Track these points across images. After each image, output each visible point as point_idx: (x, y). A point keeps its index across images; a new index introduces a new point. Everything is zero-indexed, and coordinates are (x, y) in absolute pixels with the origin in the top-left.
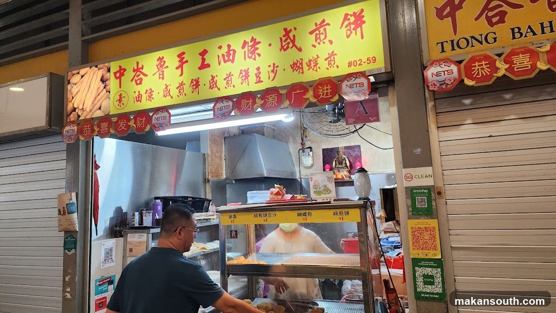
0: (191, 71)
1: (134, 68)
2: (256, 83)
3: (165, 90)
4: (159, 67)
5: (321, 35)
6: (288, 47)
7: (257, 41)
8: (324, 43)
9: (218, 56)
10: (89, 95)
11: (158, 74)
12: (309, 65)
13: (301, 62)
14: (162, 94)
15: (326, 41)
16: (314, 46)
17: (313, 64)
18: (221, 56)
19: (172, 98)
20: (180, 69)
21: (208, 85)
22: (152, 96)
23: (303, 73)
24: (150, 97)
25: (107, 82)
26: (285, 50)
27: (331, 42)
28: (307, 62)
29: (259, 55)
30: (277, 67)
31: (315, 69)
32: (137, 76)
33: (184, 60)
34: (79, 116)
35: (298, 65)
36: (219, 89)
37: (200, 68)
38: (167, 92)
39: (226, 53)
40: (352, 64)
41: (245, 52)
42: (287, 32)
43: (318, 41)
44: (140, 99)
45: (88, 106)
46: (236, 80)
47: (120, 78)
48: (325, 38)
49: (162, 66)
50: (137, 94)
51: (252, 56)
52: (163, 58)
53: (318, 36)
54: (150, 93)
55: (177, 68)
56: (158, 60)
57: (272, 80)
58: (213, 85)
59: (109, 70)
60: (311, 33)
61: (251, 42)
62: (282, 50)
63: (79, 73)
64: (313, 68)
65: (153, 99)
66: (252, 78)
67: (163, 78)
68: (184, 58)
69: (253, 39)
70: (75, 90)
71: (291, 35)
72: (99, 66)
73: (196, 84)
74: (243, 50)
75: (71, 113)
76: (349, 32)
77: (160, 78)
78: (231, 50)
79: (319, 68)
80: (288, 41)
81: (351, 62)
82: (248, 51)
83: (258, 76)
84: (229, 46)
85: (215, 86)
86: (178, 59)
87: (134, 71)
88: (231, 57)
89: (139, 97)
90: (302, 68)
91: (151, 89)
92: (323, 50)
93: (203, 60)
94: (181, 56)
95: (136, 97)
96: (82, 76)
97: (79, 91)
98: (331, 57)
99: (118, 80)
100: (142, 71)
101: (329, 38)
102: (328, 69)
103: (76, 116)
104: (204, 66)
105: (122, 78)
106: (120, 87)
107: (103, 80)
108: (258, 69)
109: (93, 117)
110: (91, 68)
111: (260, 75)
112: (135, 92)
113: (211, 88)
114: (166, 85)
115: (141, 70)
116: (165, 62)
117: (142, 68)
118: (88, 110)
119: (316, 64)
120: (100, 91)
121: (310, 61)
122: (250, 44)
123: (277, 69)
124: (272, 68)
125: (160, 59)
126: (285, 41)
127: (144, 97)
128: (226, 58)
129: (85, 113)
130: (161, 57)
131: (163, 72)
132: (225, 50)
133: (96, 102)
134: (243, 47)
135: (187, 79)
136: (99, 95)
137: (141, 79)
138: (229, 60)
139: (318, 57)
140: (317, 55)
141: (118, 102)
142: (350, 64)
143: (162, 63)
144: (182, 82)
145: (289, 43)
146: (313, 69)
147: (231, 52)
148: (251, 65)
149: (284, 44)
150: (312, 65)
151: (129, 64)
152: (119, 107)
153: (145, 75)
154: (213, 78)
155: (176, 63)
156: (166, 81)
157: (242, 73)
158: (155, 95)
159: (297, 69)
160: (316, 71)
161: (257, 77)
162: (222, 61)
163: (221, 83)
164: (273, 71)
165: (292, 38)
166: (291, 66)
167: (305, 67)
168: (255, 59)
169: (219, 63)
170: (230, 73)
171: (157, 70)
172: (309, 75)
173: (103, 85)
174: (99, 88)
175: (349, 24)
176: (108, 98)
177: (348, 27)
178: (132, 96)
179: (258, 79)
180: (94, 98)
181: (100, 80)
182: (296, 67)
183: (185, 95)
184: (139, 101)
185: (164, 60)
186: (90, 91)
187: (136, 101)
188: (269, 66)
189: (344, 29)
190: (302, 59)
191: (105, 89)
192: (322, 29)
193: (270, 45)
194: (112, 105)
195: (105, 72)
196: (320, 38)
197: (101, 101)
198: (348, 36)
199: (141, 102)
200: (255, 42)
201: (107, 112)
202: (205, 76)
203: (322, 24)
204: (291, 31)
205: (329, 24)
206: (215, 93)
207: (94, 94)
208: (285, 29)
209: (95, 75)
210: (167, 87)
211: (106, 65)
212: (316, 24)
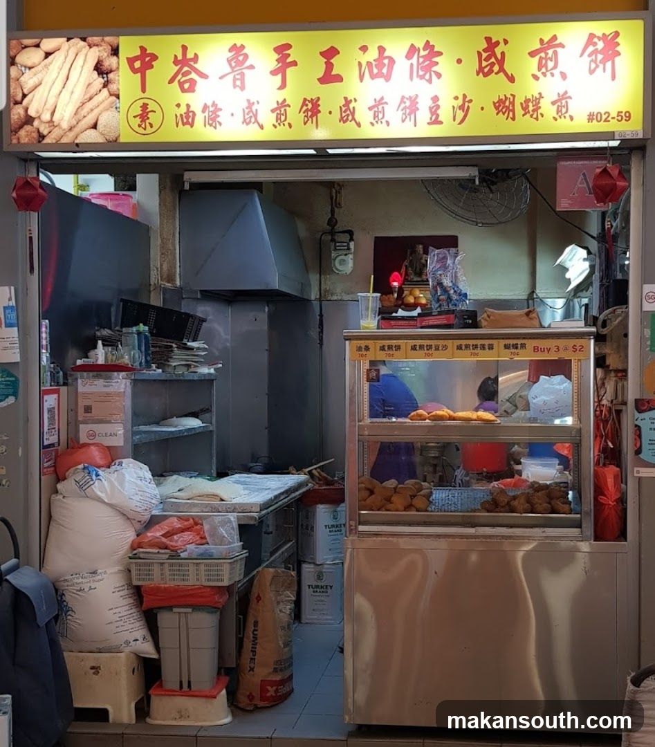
0: (303, 82)
1: (176, 56)
2: (429, 123)
3: (247, 111)
4: (233, 64)
5: (549, 62)
6: (491, 71)
7: (436, 50)
8: (552, 75)
9: (360, 64)
10: (65, 94)
11: (230, 77)
12: (525, 108)
13: (511, 100)
14: (239, 117)
15: (556, 72)
17: (532, 106)
18: (364, 64)
19: (262, 127)
20: (279, 77)
21: (337, 114)
22: (218, 119)
23: (513, 119)
24: (214, 120)
25: (111, 76)
26: (486, 75)
27: (564, 76)
28: (523, 102)
29: (439, 75)
30: (471, 101)
31: (535, 116)
32: (187, 73)
33: (289, 60)
34: (42, 136)
35: (507, 104)
36: (359, 125)
37: (323, 80)
38: (250, 116)
39: (374, 60)
40: (595, 117)
41: (412, 64)
42: (491, 45)
43: (544, 70)
44: (190, 120)
45: (65, 115)
46: (392, 112)
47: (142, 71)
48: (555, 67)
49: (240, 63)
50: (183, 110)
51: (425, 74)
52: (243, 47)
53: (544, 61)
54: (214, 113)
55: (274, 73)
56: (230, 50)
57: (459, 124)
58: (348, 115)
59: (115, 51)
60: (532, 54)
61: (425, 49)
62: (481, 74)
63: (37, 46)
64: (531, 113)
65: (220, 124)
66: (424, 115)
67: (242, 88)
68: (288, 55)
69: (428, 46)
71: (498, 51)
72: (89, 39)
73: (312, 109)
74: (409, 62)
75: (21, 128)
76: (593, 66)
77: (235, 86)
78: (387, 57)
79: (542, 115)
80: (492, 61)
81: (593, 115)
82: (418, 64)
83: (434, 111)
84: (382, 49)
85: (350, 118)
86: (276, 56)
87: (175, 62)
90: (513, 110)
91: (214, 104)
92: (550, 87)
93: (329, 66)
94: (282, 50)
95: (181, 115)
96: (48, 54)
97: (40, 84)
98: (562, 102)
99: (139, 75)
100: (196, 66)
101: (560, 68)
102: (555, 119)
103: (35, 135)
104: (329, 77)
105: (149, 73)
106: (144, 90)
107: (99, 69)
108: (435, 99)
109: (77, 141)
110: (69, 39)
111: (439, 112)
112: (178, 105)
113: (343, 120)
114: (248, 101)
115: (192, 63)
116: (246, 56)
117: (196, 58)
118: (65, 125)
119: (537, 108)
120: (93, 91)
121: (527, 101)
122: (422, 53)
123: (470, 105)
124: (460, 102)
125: (237, 49)
126: (487, 59)
127: (200, 117)
128: (375, 71)
129: (56, 133)
130: (238, 45)
131: (243, 75)
132: (372, 54)
133: (84, 112)
134: (409, 56)
135: (293, 96)
136: (91, 98)
137: (193, 83)
138: (379, 75)
139: (541, 96)
140: (540, 94)
141: (138, 120)
142: (591, 117)
143: (241, 58)
144: (285, 100)
145: (492, 65)
146: (531, 116)
147: (386, 61)
148: (424, 91)
149: (484, 64)
150: (531, 108)
151: (166, 47)
152: (141, 130)
153: (203, 76)
154: (347, 102)
155: (271, 60)
156: (251, 92)
157: (405, 103)
158: (223, 117)
159: (504, 110)
160: (537, 119)
161: (432, 114)
162: (367, 74)
163: (363, 115)
164: (461, 107)
165: (499, 56)
166: (494, 104)
167: (519, 111)
168: (430, 81)
169: (361, 78)
170: (382, 98)
171: (228, 70)
172: (524, 125)
173: (101, 81)
174: (89, 85)
175: (595, 52)
176: (114, 109)
177: (593, 57)
178: (171, 112)
179: (433, 118)
180: (79, 104)
181: (93, 68)
182: (504, 106)
183: (290, 126)
184: (188, 123)
185: (245, 51)
186: (70, 90)
187: (180, 123)
188: (456, 98)
189: (586, 59)
190: (514, 96)
191: (105, 90)
192: (550, 52)
193: (459, 61)
194: (124, 123)
195: (106, 54)
196: (546, 66)
197: (96, 112)
198: (592, 72)
199: (192, 126)
200: (432, 52)
201: (112, 137)
202: (331, 97)
203: (552, 43)
204: (497, 43)
205: (562, 46)
206: (350, 131)
207: (78, 94)
208: (488, 39)
209: (81, 58)
210: (250, 104)
211: (107, 39)
212: (542, 41)
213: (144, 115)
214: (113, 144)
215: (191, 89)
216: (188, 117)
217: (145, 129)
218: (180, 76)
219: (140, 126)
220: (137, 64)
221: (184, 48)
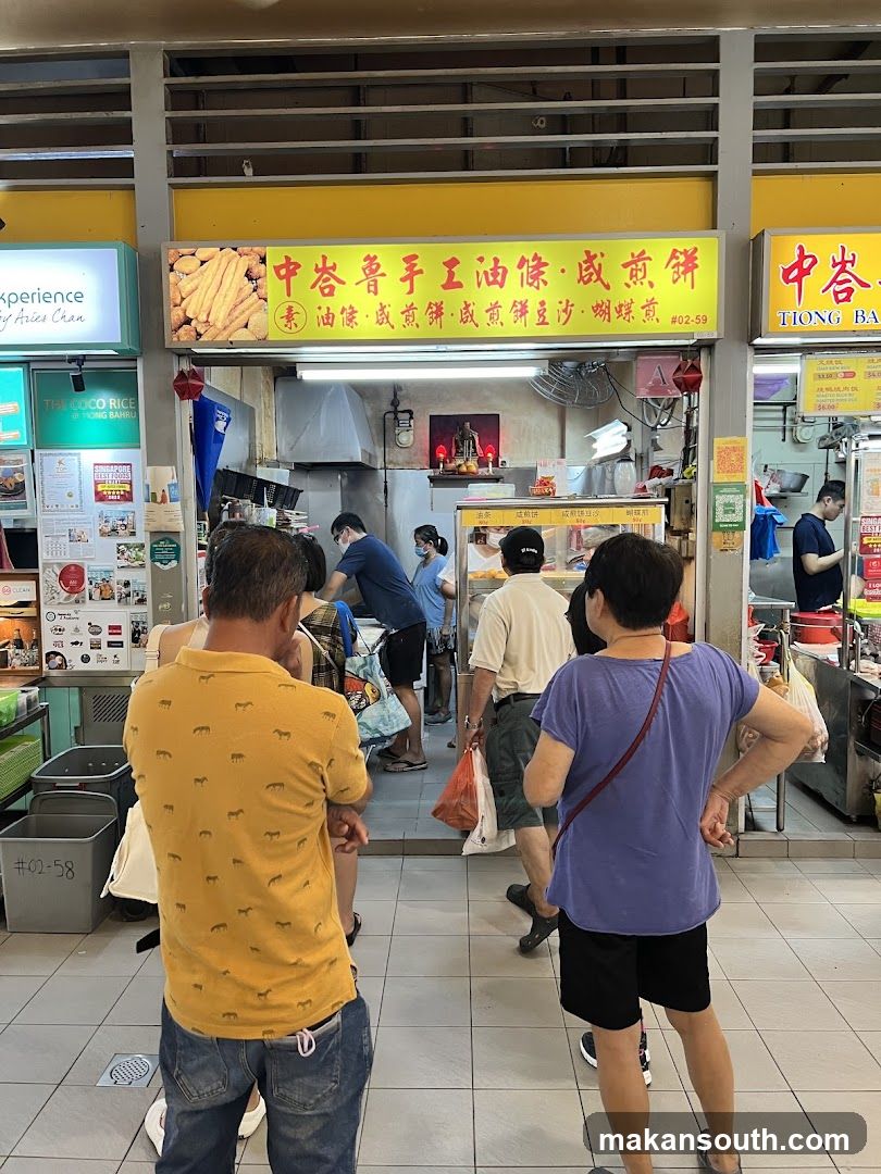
0: (429, 287)
1: (317, 265)
2: (537, 324)
3: (380, 313)
4: (367, 271)
5: (639, 272)
6: (590, 280)
8: (642, 283)
9: (478, 273)
10: (219, 299)
11: (365, 283)
12: (619, 312)
13: (607, 305)
14: (373, 318)
15: (645, 281)
16: (628, 285)
17: (625, 310)
18: (481, 273)
19: (393, 327)
20: (408, 282)
21: (458, 316)
22: (354, 320)
23: (609, 320)
24: (351, 320)
25: (260, 282)
26: (585, 283)
27: (651, 285)
28: (617, 306)
29: (545, 283)
30: (572, 305)
31: (627, 318)
32: (327, 280)
33: (416, 269)
34: (199, 335)
35: (603, 308)
36: (477, 326)
37: (445, 287)
38: (383, 316)
39: (491, 269)
40: (677, 320)
41: (522, 274)
42: (590, 258)
43: (634, 279)
44: (330, 321)
45: (219, 315)
46: (506, 314)
47: (287, 277)
48: (644, 277)
49: (373, 272)
50: (324, 312)
51: (533, 282)
52: (375, 257)
53: (634, 272)
54: (351, 315)
55: (403, 280)
56: (365, 260)
57: (566, 322)
58: (467, 317)
59: (263, 260)
60: (625, 266)
61: (533, 260)
62: (582, 282)
63: (193, 255)
64: (624, 316)
65: (356, 324)
66: (532, 315)
67: (376, 293)
68: (415, 265)
69: (536, 257)
70: (186, 285)
71: (596, 263)
72: (239, 249)
73: (437, 311)
74: (519, 272)
75: (180, 327)
76: (676, 276)
77: (369, 291)
78: (500, 267)
79: (633, 318)
80: (590, 269)
81: (676, 318)
82: (528, 273)
83: (541, 313)
84: (496, 260)
85: (469, 319)
86: (405, 265)
87: (317, 270)
88: (499, 278)
90: (609, 313)
91: (351, 307)
92: (640, 294)
93: (451, 275)
94: (410, 259)
95: (323, 317)
96: (203, 263)
97: (197, 288)
98: (650, 306)
99: (284, 280)
100: (335, 273)
101: (649, 278)
102: (644, 321)
103: (194, 334)
104: (451, 284)
105: (292, 279)
106: (289, 295)
107: (249, 275)
108: (542, 303)
109: (231, 339)
110: (221, 249)
111: (545, 314)
112: (320, 308)
113: (463, 321)
114: (381, 304)
115: (331, 271)
116: (378, 266)
117: (334, 267)
118: (219, 325)
119: (629, 312)
120: (243, 295)
121: (621, 306)
122: (531, 264)
123: (572, 308)
124: (564, 306)
125: (370, 259)
126: (586, 269)
127: (339, 319)
128: (491, 279)
129: (212, 331)
130: (372, 256)
131: (376, 281)
132: (488, 265)
133: (236, 314)
134: (520, 266)
135: (420, 300)
136: (242, 301)
137: (332, 288)
138: (495, 282)
139: (632, 302)
141: (285, 320)
142: (674, 320)
143: (374, 267)
144: (412, 304)
145: (591, 274)
146: (624, 318)
147: (500, 271)
148: (533, 297)
149: (584, 273)
150: (624, 312)
151: (308, 256)
152: (286, 329)
153: (341, 282)
154: (467, 306)
155: (401, 270)
156: (383, 297)
157: (516, 306)
158: (359, 317)
159: (601, 314)
160: (629, 321)
161: (540, 316)
162: (484, 282)
163: (481, 316)
164: (565, 311)
165: (597, 268)
166: (593, 307)
167: (614, 314)
168: (538, 288)
169: (479, 284)
170: (497, 302)
171: (364, 277)
172: (618, 326)
173: (251, 286)
174: (241, 289)
175: (678, 265)
176: (262, 311)
177: (676, 269)
178: (314, 314)
179: (541, 319)
180: (231, 307)
181: (244, 275)
182: (601, 310)
183: (418, 326)
184: (328, 323)
185: (377, 261)
186: (224, 293)
187: (322, 324)
188: (561, 303)
189: (670, 270)
190: (609, 301)
191: (255, 293)
192: (640, 264)
193: (563, 271)
194: (271, 322)
195: (255, 263)
196: (636, 276)
197: (247, 312)
198: (675, 281)
199: (331, 326)
200: (540, 264)
201: (261, 335)
202: (453, 301)
203: (641, 257)
204: (595, 256)
205: (650, 259)
206: (469, 330)
207: (231, 297)
208: (587, 253)
209: (233, 265)
210: (383, 308)
211: (256, 249)
212: (633, 255)
213: (290, 315)
214: (263, 342)
215: (331, 294)
216: (328, 318)
217: (290, 329)
218: (320, 283)
219: (286, 326)
220: (283, 272)
221: (324, 258)
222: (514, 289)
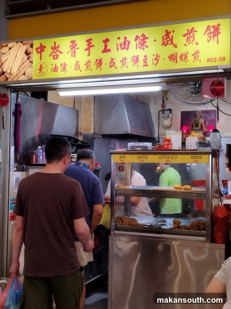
0: (97, 52)
1: (52, 46)
2: (143, 66)
3: (76, 65)
4: (72, 48)
5: (191, 38)
6: (167, 44)
7: (146, 37)
8: (192, 43)
9: (117, 45)
10: (15, 63)
11: (71, 53)
12: (181, 58)
13: (176, 55)
14: (73, 67)
15: (194, 42)
17: (184, 57)
18: (119, 45)
19: (81, 71)
20: (88, 51)
21: (108, 65)
22: (66, 69)
23: (176, 62)
24: (64, 69)
25: (30, 55)
26: (165, 45)
27: (197, 44)
28: (180, 55)
29: (147, 47)
30: (159, 56)
31: (185, 61)
32: (56, 52)
33: (91, 45)
34: (7, 79)
35: (174, 56)
36: (116, 68)
37: (103, 52)
38: (77, 66)
39: (123, 43)
40: (210, 60)
42: (168, 33)
43: (189, 42)
44: (56, 70)
45: (15, 70)
46: (129, 63)
47: (40, 53)
48: (194, 40)
49: (74, 47)
50: (54, 66)
51: (142, 47)
52: (75, 41)
53: (189, 38)
54: (64, 67)
55: (86, 50)
56: (71, 43)
57: (156, 65)
58: (112, 65)
59: (32, 46)
60: (184, 36)
61: (142, 37)
63: (7, 46)
64: (184, 60)
65: (66, 71)
66: (141, 62)
67: (75, 56)
68: (91, 43)
69: (143, 35)
70: (3, 58)
71: (170, 35)
72: (24, 42)
73: (99, 63)
74: (136, 42)
76: (209, 39)
77: (72, 56)
78: (127, 41)
79: (188, 60)
80: (168, 39)
81: (209, 59)
82: (139, 43)
83: (145, 61)
84: (125, 38)
85: (113, 65)
86: (87, 43)
87: (52, 48)
89: (55, 69)
90: (176, 59)
91: (65, 63)
92: (191, 49)
93: (106, 46)
94: (89, 41)
95: (53, 68)
96: (10, 49)
97: (7, 60)
98: (196, 54)
99: (39, 54)
100: (59, 49)
101: (196, 40)
102: (193, 62)
103: (5, 78)
104: (106, 50)
105: (43, 53)
106: (41, 59)
107: (27, 53)
108: (146, 56)
109: (18, 80)
110: (17, 43)
111: (147, 61)
112: (52, 65)
113: (111, 67)
115: (57, 48)
116: (76, 44)
117: (59, 47)
118: (15, 74)
119: (186, 58)
120: (24, 61)
121: (182, 55)
122: (141, 38)
123: (159, 58)
124: (155, 57)
125: (73, 42)
126: (166, 39)
127: (60, 69)
128: (123, 46)
129: (12, 77)
130: (74, 40)
131: (75, 51)
132: (122, 40)
133: (21, 69)
134: (136, 40)
135: (93, 58)
136: (23, 64)
137: (57, 56)
138: (125, 48)
139: (188, 53)
140: (187, 52)
141: (39, 71)
143: (74, 45)
144: (89, 60)
145: (168, 41)
146: (184, 61)
147: (127, 43)
148: (141, 53)
149: (165, 41)
150: (183, 58)
151: (49, 43)
152: (39, 75)
153: (61, 53)
154: (112, 60)
155: (85, 45)
156: (77, 58)
157: (134, 58)
158: (68, 68)
159: (173, 59)
160: (186, 62)
162: (120, 48)
163: (118, 64)
164: (156, 59)
165: (171, 37)
166: (169, 57)
167: (179, 59)
168: (143, 49)
169: (118, 50)
170: (125, 57)
171: (70, 50)
172: (180, 65)
173: (27, 57)
174: (23, 59)
175: (210, 33)
176: (31, 67)
177: (209, 35)
178: (50, 67)
179: (145, 64)
180: (19, 66)
181: (24, 53)
183: (91, 70)
184: (55, 71)
185: (75, 43)
186: (17, 61)
187: (53, 71)
188: (154, 55)
189: (206, 36)
190: (176, 53)
191: (28, 60)
192: (191, 34)
193: (155, 41)
194: (34, 72)
195: (29, 47)
196: (190, 40)
197: (25, 68)
198: (208, 41)
199: (57, 72)
200: (144, 38)
201: (30, 77)
202: (106, 58)
203: (192, 30)
204: (170, 32)
205: (196, 31)
206: (113, 71)
207: (19, 63)
208: (166, 31)
209: (21, 49)
210: (77, 62)
211: (29, 41)
212: (188, 30)
213: (41, 69)
214: (30, 80)
217: (41, 74)
218: (53, 53)
219: (39, 73)
221: (55, 43)
222: (133, 50)
